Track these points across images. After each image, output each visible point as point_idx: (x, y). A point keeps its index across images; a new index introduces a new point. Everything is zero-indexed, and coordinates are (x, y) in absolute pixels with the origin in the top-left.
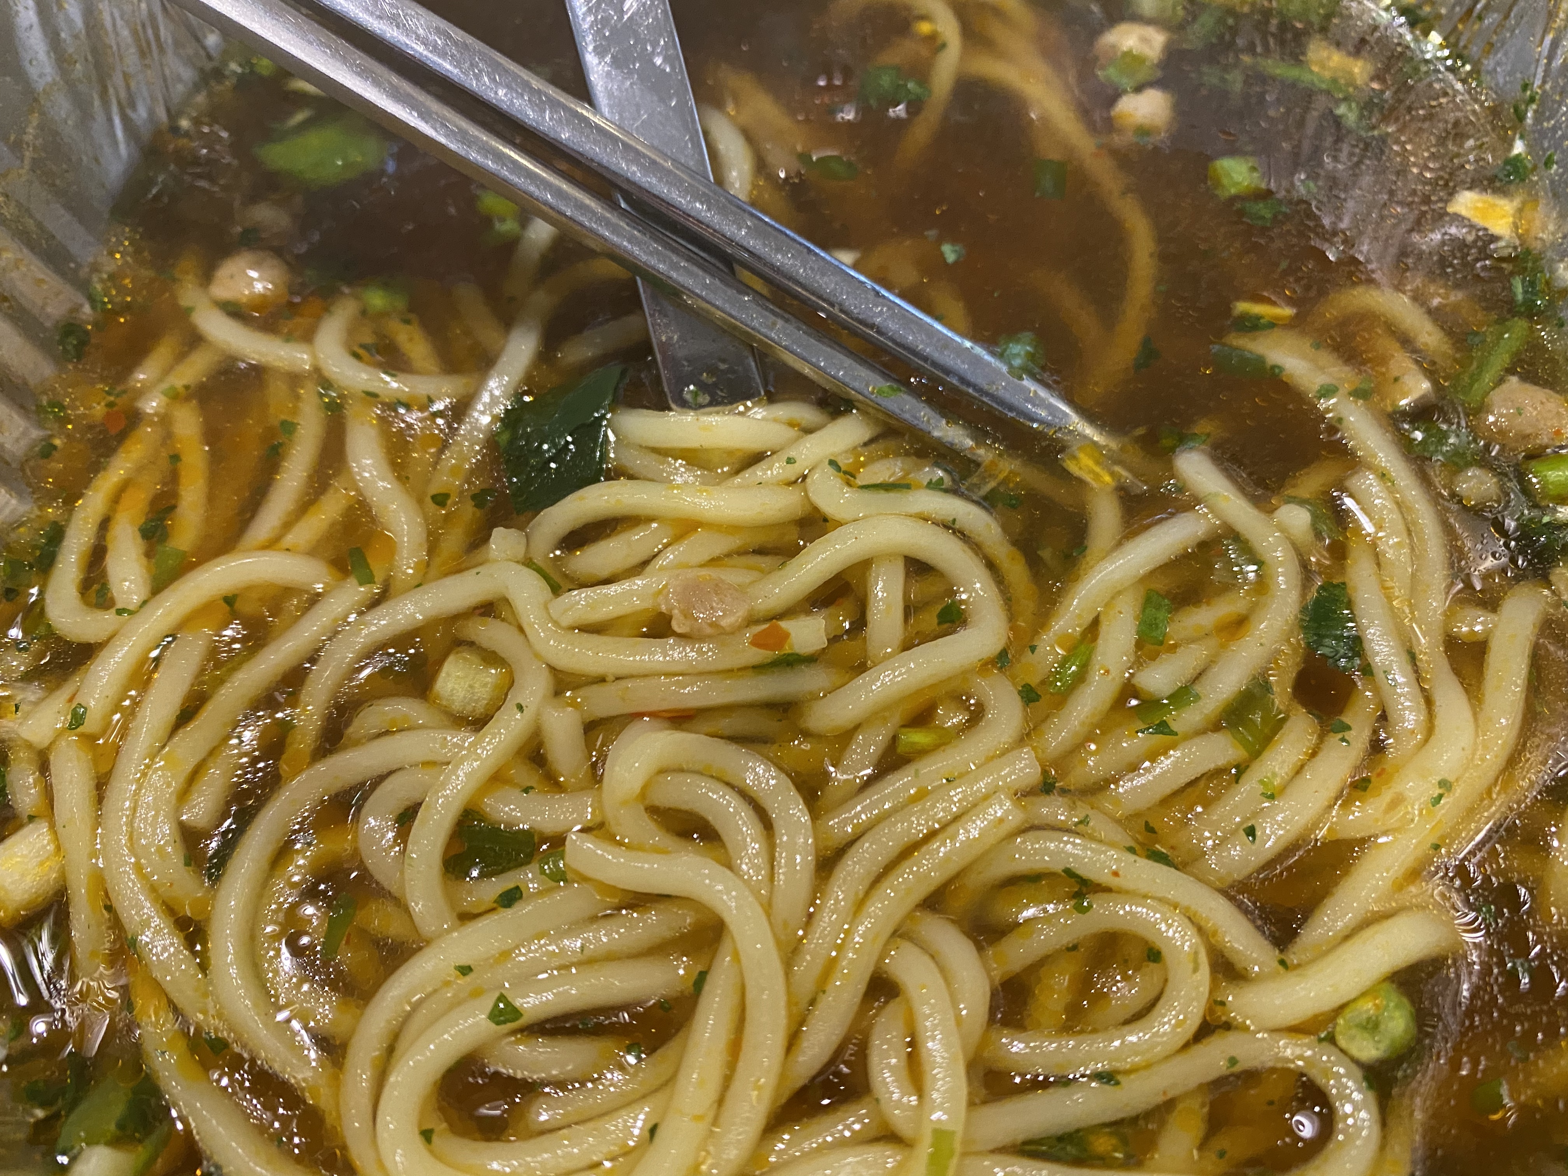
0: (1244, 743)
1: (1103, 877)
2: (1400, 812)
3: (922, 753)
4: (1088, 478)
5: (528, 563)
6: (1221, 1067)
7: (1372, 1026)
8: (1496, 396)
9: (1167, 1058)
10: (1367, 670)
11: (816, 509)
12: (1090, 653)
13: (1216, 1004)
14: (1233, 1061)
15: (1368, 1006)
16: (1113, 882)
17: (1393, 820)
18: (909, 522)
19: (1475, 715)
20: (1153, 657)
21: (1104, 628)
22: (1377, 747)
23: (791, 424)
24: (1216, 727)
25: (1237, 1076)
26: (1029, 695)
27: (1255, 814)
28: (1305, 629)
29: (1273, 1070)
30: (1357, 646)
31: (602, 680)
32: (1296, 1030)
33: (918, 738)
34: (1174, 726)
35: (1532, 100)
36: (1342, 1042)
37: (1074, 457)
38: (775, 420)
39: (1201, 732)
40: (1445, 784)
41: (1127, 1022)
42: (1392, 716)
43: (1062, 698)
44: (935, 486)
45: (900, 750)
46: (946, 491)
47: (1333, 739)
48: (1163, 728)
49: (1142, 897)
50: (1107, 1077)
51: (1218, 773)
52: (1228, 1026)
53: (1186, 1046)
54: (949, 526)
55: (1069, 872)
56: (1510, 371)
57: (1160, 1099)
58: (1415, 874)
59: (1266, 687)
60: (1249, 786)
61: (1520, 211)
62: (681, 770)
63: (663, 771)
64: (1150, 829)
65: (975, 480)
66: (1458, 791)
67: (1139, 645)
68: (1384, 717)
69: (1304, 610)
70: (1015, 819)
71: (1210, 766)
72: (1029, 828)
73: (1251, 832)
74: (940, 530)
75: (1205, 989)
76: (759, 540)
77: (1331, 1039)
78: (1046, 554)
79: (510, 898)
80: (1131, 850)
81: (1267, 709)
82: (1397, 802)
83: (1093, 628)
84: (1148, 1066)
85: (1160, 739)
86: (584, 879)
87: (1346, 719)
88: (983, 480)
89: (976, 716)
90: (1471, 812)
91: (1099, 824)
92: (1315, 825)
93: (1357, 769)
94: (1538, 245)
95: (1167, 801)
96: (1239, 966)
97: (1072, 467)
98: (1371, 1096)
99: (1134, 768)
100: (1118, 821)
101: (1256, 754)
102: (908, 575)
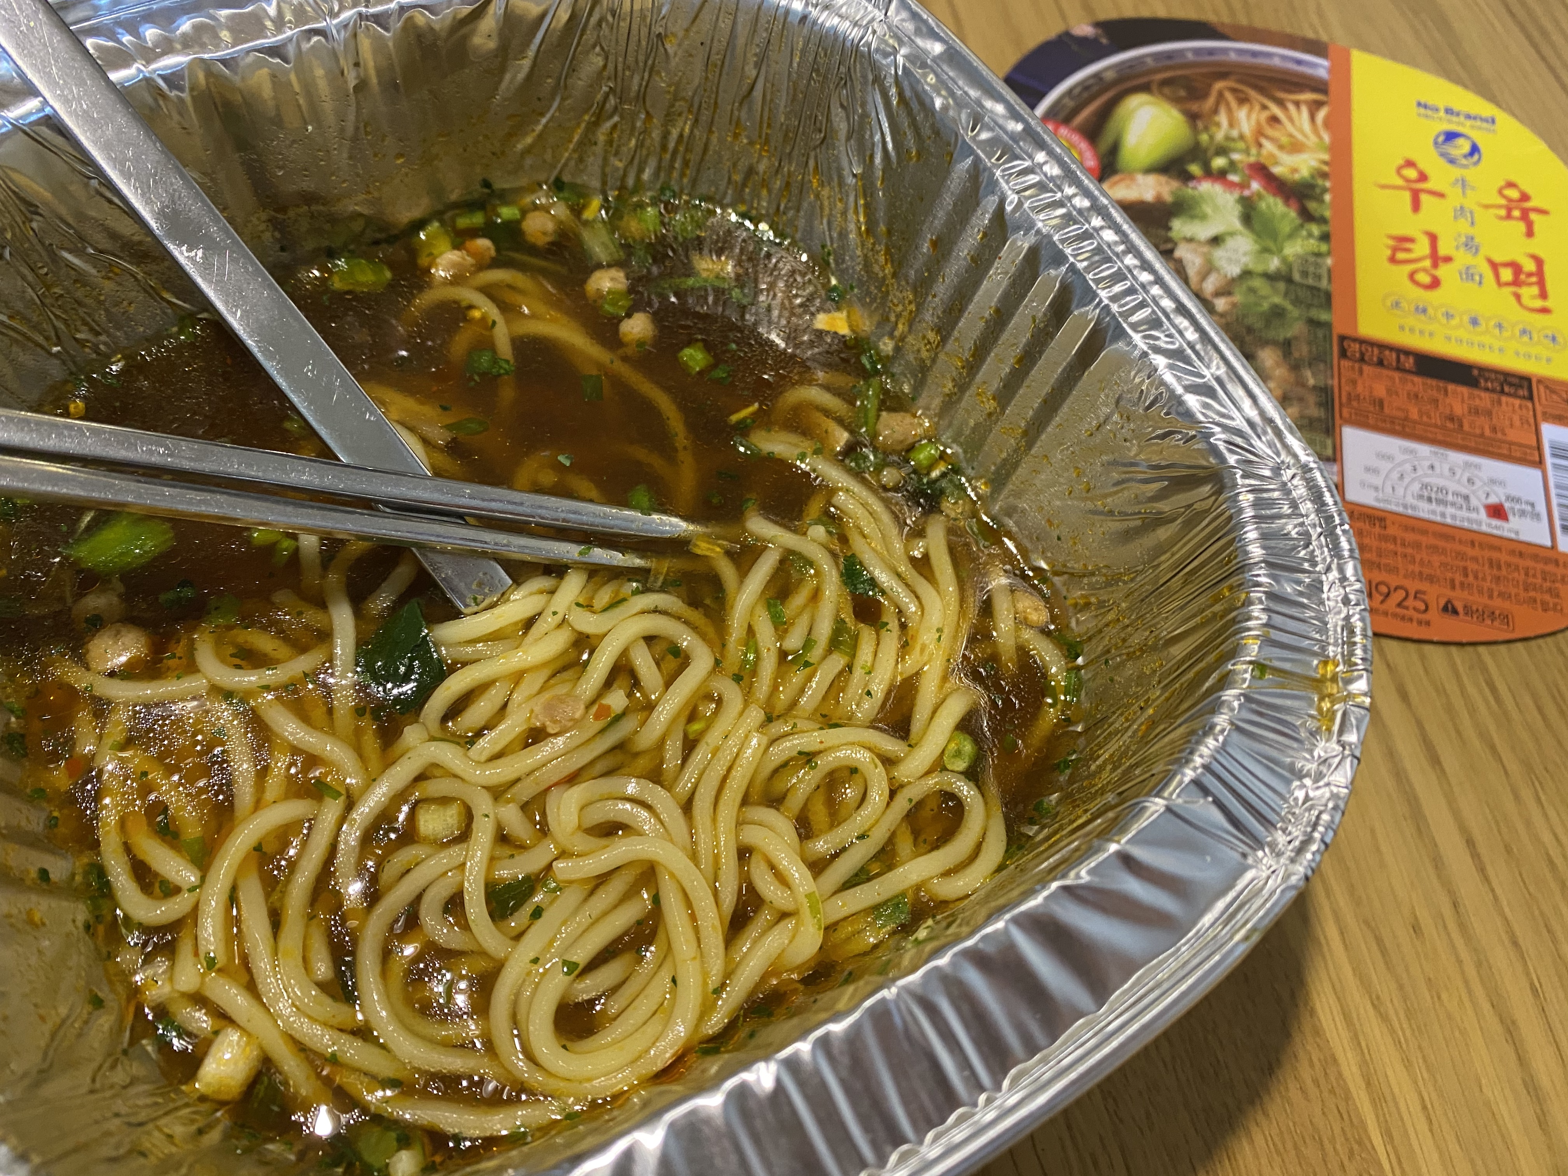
0: (846, 653)
1: (816, 747)
2: (927, 653)
3: (702, 733)
4: (708, 553)
5: (433, 739)
6: (907, 806)
7: (958, 754)
8: (880, 426)
9: (884, 813)
10: (883, 592)
11: (580, 633)
12: (756, 643)
13: (891, 779)
14: (910, 800)
15: (953, 746)
16: (822, 747)
17: (925, 658)
18: (636, 618)
19: (938, 592)
20: (786, 631)
21: (756, 628)
22: (903, 626)
23: (541, 592)
24: (829, 652)
25: (915, 806)
26: (738, 678)
27: (866, 685)
28: (846, 584)
29: (928, 796)
30: (873, 582)
31: (518, 780)
32: (928, 773)
33: (696, 727)
34: (811, 661)
35: (829, 254)
36: (949, 767)
37: (696, 545)
38: (531, 594)
39: (824, 658)
40: (939, 630)
41: (858, 807)
42: (903, 608)
43: (754, 673)
44: (636, 592)
45: (691, 737)
46: (642, 592)
47: (883, 632)
48: (807, 664)
49: (838, 748)
50: (861, 837)
51: (840, 673)
52: (902, 786)
53: (888, 804)
54: (656, 611)
55: (800, 753)
56: (880, 410)
57: (887, 835)
58: (945, 679)
59: (843, 621)
60: (858, 673)
61: (848, 316)
62: (591, 803)
63: (582, 808)
64: (824, 716)
65: (652, 579)
66: (946, 630)
67: (776, 629)
68: (900, 611)
69: (842, 575)
70: (765, 740)
71: (836, 671)
72: (773, 742)
73: (869, 693)
74: (652, 616)
75: (884, 774)
76: (558, 664)
77: (944, 769)
78: (708, 601)
79: (537, 913)
80: (821, 729)
81: (848, 630)
82: (923, 649)
83: (751, 631)
84: (877, 821)
85: (808, 670)
86: (571, 882)
87: (885, 620)
88: (656, 579)
89: (719, 702)
90: (955, 638)
91: (802, 724)
92: (895, 677)
93: (900, 638)
94: (863, 334)
95: (825, 698)
96: (893, 757)
97: (699, 552)
98: (971, 784)
99: (802, 691)
100: (808, 719)
101: (853, 656)
102: (649, 646)
